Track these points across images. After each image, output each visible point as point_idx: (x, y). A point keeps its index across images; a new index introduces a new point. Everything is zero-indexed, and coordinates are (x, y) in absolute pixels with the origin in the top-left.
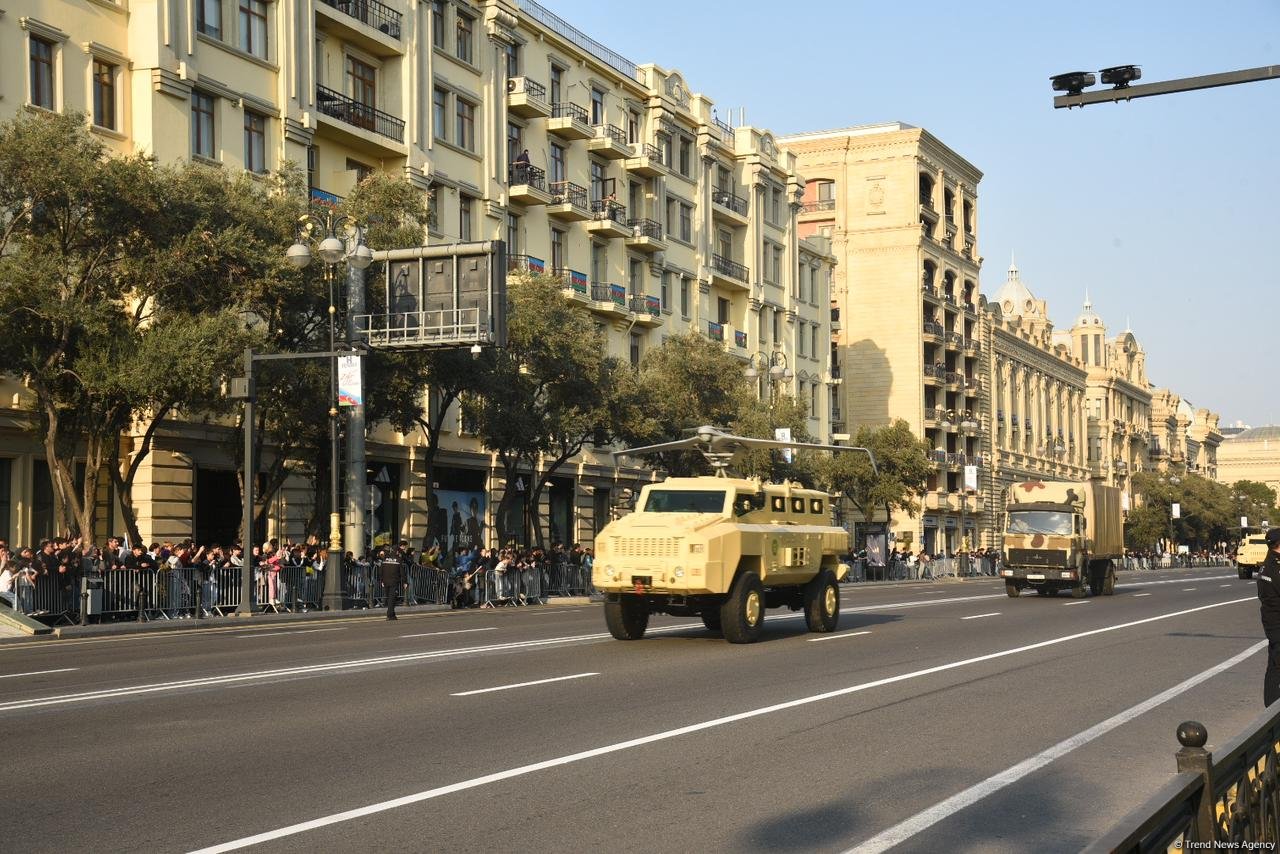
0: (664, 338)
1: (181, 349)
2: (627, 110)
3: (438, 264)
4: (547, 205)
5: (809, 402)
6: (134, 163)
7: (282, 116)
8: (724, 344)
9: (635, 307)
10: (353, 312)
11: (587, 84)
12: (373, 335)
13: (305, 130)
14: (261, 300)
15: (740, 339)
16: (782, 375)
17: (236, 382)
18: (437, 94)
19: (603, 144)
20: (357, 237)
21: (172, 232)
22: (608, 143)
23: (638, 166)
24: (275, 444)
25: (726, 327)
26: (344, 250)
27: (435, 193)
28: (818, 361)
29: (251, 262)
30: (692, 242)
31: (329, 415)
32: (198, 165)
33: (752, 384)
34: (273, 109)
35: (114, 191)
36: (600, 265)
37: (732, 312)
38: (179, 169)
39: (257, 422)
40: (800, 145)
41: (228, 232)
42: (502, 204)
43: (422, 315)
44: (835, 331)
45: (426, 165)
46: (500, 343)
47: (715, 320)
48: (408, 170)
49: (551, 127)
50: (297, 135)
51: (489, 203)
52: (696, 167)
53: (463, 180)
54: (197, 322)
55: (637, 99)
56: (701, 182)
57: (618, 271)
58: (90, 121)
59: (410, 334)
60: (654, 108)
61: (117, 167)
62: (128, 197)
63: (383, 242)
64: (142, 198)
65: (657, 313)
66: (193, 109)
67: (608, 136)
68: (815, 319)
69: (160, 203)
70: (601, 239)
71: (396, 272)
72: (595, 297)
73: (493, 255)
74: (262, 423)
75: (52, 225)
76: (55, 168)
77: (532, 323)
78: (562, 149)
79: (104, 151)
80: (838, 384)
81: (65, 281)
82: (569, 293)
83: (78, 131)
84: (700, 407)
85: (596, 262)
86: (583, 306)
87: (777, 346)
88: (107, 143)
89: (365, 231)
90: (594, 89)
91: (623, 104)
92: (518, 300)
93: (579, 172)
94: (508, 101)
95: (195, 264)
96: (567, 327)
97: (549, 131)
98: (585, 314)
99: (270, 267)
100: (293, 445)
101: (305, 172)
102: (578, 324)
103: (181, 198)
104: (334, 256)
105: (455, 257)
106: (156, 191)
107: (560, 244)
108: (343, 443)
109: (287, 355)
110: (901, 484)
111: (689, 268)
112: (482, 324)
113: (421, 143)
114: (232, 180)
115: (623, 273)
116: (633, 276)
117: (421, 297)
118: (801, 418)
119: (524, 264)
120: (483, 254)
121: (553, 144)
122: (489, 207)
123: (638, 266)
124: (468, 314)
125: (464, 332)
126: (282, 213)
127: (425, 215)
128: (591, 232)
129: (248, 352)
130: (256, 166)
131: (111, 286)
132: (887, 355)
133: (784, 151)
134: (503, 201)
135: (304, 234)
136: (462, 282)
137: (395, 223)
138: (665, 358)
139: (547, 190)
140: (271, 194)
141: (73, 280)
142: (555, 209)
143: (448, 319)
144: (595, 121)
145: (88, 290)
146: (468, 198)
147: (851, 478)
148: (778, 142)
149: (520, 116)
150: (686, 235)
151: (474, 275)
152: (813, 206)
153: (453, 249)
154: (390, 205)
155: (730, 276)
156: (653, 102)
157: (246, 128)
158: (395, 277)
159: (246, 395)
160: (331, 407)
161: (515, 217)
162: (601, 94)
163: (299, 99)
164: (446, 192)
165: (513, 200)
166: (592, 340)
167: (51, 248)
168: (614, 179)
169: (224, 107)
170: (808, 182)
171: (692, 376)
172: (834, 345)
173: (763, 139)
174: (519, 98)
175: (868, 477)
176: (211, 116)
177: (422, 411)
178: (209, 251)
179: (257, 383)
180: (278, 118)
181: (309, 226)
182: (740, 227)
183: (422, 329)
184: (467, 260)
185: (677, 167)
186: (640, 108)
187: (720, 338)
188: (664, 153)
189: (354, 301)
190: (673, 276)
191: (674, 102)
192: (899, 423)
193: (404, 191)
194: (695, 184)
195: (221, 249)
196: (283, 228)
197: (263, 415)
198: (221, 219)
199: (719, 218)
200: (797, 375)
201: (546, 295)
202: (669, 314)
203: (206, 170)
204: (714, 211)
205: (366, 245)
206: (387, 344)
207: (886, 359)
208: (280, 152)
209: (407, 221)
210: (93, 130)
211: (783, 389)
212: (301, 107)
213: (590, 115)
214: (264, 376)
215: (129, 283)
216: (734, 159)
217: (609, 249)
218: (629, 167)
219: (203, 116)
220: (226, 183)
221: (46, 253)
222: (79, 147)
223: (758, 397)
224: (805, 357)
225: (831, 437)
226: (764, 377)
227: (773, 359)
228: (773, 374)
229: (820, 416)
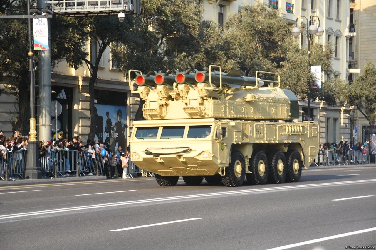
0: (240, 8)
5: (333, 48)
8: (279, 11)
15: (289, 8)
16: (317, 31)
28: (340, 21)
33: (296, 37)
80: (353, 36)
84: (262, 53)
87: (313, 12)
118: (328, 58)
125: (114, 4)
138: (240, 21)
147: (360, 97)
171: (258, 32)
172: (352, 10)
187: (277, 8)
200: (326, 31)
206: (64, 11)
211: (316, 40)
223: (300, 46)
224: (331, 19)
225: (347, 71)
226: (305, 32)
227: (311, 21)
228: (310, 31)
229: (341, 58)
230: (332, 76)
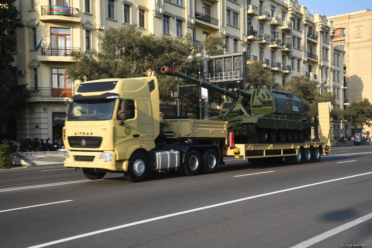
0: (292, 77)
1: (161, 85)
2: (282, 12)
3: (228, 59)
4: (258, 41)
5: (336, 94)
6: (149, 36)
7: (186, 21)
8: (310, 78)
9: (284, 69)
10: (205, 73)
11: (270, 6)
12: (211, 79)
13: (192, 24)
14: (181, 71)
15: (315, 77)
16: (328, 86)
17: (175, 93)
18: (227, 11)
19: (275, 22)
20: (206, 53)
21: (159, 54)
22: (276, 22)
23: (285, 28)
24: (185, 109)
25: (311, 73)
26: (202, 57)
27: (227, 39)
28: (339, 82)
29: (179, 61)
30: (301, 49)
31: (199, 101)
32: (165, 35)
33: (319, 89)
34: (184, 19)
35: (144, 44)
36: (273, 57)
37: (313, 69)
38: (160, 37)
39: (181, 104)
40: (334, 18)
41: (173, 53)
42: (245, 41)
43: (223, 73)
44: (345, 73)
45: (225, 31)
46: (245, 80)
47: (308, 71)
48: (220, 33)
49: (259, 19)
50: (190, 26)
51: (242, 41)
52: (302, 27)
53: (235, 35)
54: (165, 77)
55: (285, 9)
56: (303, 31)
57: (279, 59)
58: (138, 26)
59: (221, 78)
60: (289, 11)
61: (145, 37)
62: (148, 45)
63: (213, 54)
64: (151, 45)
65: (290, 70)
66: (164, 21)
67: (276, 20)
68: (338, 70)
69: (155, 46)
70: (274, 50)
71: (216, 62)
72: (272, 66)
73: (243, 55)
74: (182, 104)
75: (129, 54)
76: (130, 39)
77: (254, 74)
78: (262, 25)
79: (142, 33)
80: (346, 89)
81: (133, 68)
82: (265, 65)
83: (136, 28)
84: (303, 97)
85: (272, 56)
86: (269, 69)
87: (327, 78)
88: (143, 31)
89: (208, 51)
90: (272, 7)
91: (280, 11)
92: (250, 68)
93: (267, 31)
94: (247, 12)
95: (164, 62)
96: (264, 75)
97: (259, 20)
98: (269, 71)
99: (183, 62)
100: (190, 110)
101: (192, 36)
102: (267, 74)
103: (161, 45)
104: (200, 58)
105: (232, 57)
106: (154, 43)
107: (262, 52)
108: (203, 109)
109: (188, 85)
110: (366, 117)
111: (300, 57)
112: (240, 75)
113: (223, 26)
114: (174, 39)
115: (280, 59)
116: (283, 60)
117: (223, 68)
118: (334, 99)
119: (252, 58)
120: (240, 56)
121: (260, 23)
122: (242, 42)
123: (284, 57)
124: (236, 72)
125: (235, 77)
126: (186, 47)
127: (224, 45)
128: (271, 48)
129: (178, 85)
130: (179, 35)
131: (144, 69)
132: (362, 79)
133: (329, 21)
134: (246, 40)
135: (192, 53)
136: (234, 64)
137: (216, 48)
138: (293, 83)
139: (258, 36)
140: (183, 42)
141: (135, 68)
142: (261, 42)
143: (231, 74)
144: (272, 16)
145: (138, 70)
146: (236, 40)
147: (350, 116)
148: (327, 18)
149: (251, 16)
150: (299, 47)
151: (238, 61)
152: (338, 36)
153: (232, 55)
154: (215, 43)
155: (312, 58)
156: (289, 9)
157: (177, 25)
158: (216, 63)
159: (178, 96)
160: (200, 99)
161: (249, 45)
162: (274, 8)
163: (190, 16)
164: (230, 39)
165: (248, 40)
166: (271, 78)
167: (129, 60)
168: (278, 32)
169: (171, 19)
170: (337, 29)
171: (301, 87)
172: (344, 77)
173: (323, 18)
174: (250, 11)
175: (355, 116)
176: (168, 22)
177: (224, 99)
178: (168, 59)
179: (180, 93)
180: (185, 21)
181: (193, 50)
182: (315, 44)
183: (224, 77)
184: (236, 57)
185: (296, 28)
186: (285, 11)
187: (309, 76)
188: (292, 24)
189: (205, 70)
190: (295, 59)
191: (295, 9)
192: (365, 99)
193: (218, 39)
194: (301, 32)
195: (171, 58)
196: (187, 51)
197: (182, 102)
198: (171, 50)
199: (309, 42)
200: (333, 86)
201: (258, 66)
202: (294, 70)
203: (167, 37)
204: (307, 40)
205: (208, 55)
206: (214, 82)
207: (361, 80)
208: (186, 31)
209: (219, 48)
210: (139, 28)
211: (328, 91)
212: (191, 18)
213: (271, 14)
214: (182, 91)
215: (148, 68)
216: (314, 24)
217: (276, 52)
218: (282, 29)
219: (166, 22)
220: (172, 40)
221: (128, 61)
222: (136, 33)
223: (321, 93)
224: (335, 81)
225: (343, 104)
226: (323, 87)
227: (325, 82)
228: (325, 86)
229: (340, 98)
230: (336, 106)
